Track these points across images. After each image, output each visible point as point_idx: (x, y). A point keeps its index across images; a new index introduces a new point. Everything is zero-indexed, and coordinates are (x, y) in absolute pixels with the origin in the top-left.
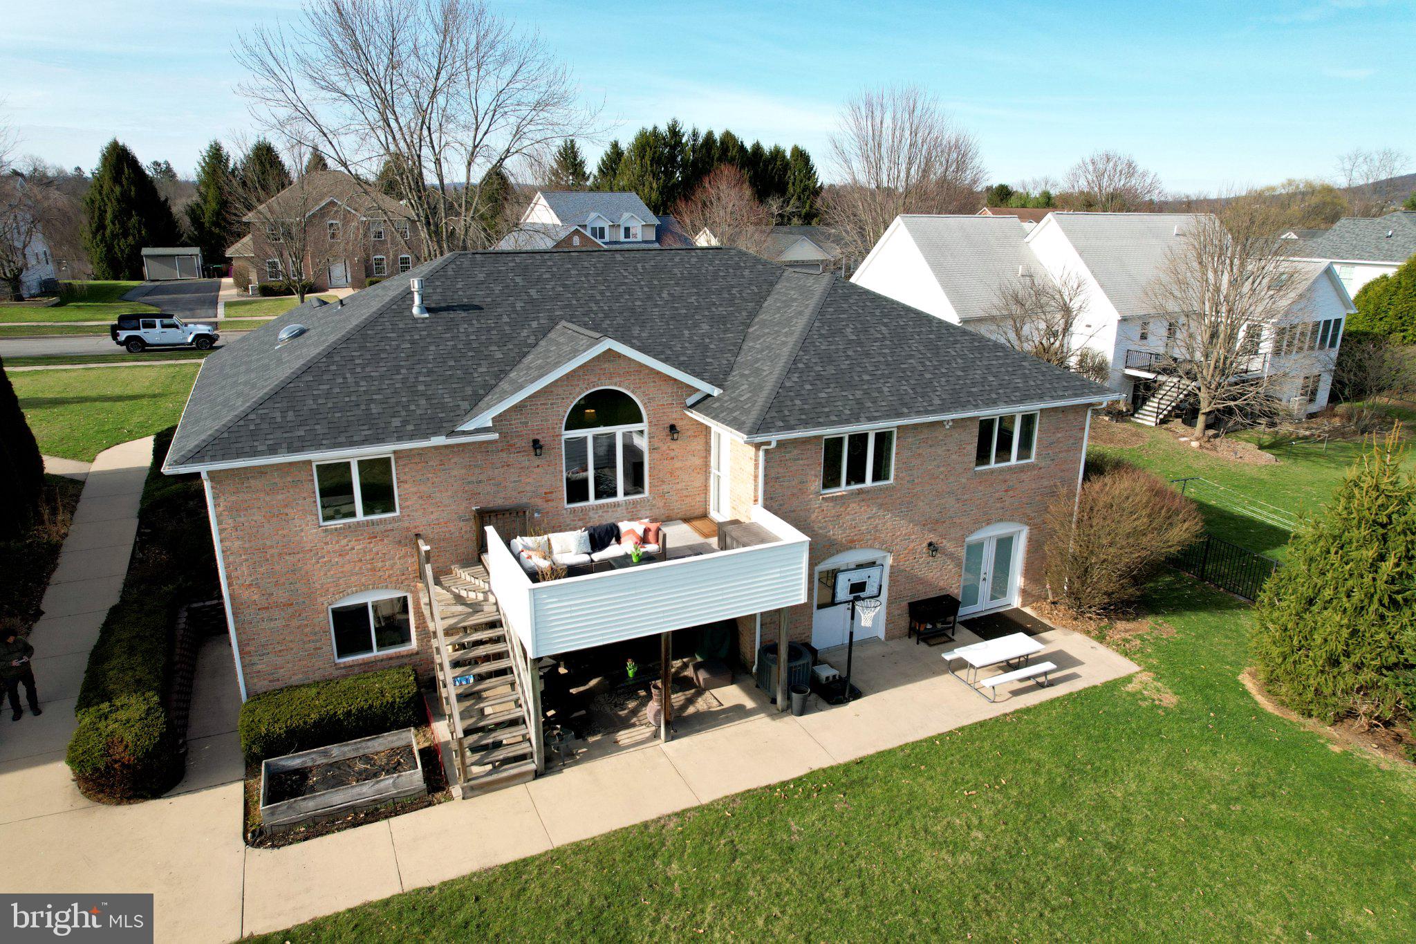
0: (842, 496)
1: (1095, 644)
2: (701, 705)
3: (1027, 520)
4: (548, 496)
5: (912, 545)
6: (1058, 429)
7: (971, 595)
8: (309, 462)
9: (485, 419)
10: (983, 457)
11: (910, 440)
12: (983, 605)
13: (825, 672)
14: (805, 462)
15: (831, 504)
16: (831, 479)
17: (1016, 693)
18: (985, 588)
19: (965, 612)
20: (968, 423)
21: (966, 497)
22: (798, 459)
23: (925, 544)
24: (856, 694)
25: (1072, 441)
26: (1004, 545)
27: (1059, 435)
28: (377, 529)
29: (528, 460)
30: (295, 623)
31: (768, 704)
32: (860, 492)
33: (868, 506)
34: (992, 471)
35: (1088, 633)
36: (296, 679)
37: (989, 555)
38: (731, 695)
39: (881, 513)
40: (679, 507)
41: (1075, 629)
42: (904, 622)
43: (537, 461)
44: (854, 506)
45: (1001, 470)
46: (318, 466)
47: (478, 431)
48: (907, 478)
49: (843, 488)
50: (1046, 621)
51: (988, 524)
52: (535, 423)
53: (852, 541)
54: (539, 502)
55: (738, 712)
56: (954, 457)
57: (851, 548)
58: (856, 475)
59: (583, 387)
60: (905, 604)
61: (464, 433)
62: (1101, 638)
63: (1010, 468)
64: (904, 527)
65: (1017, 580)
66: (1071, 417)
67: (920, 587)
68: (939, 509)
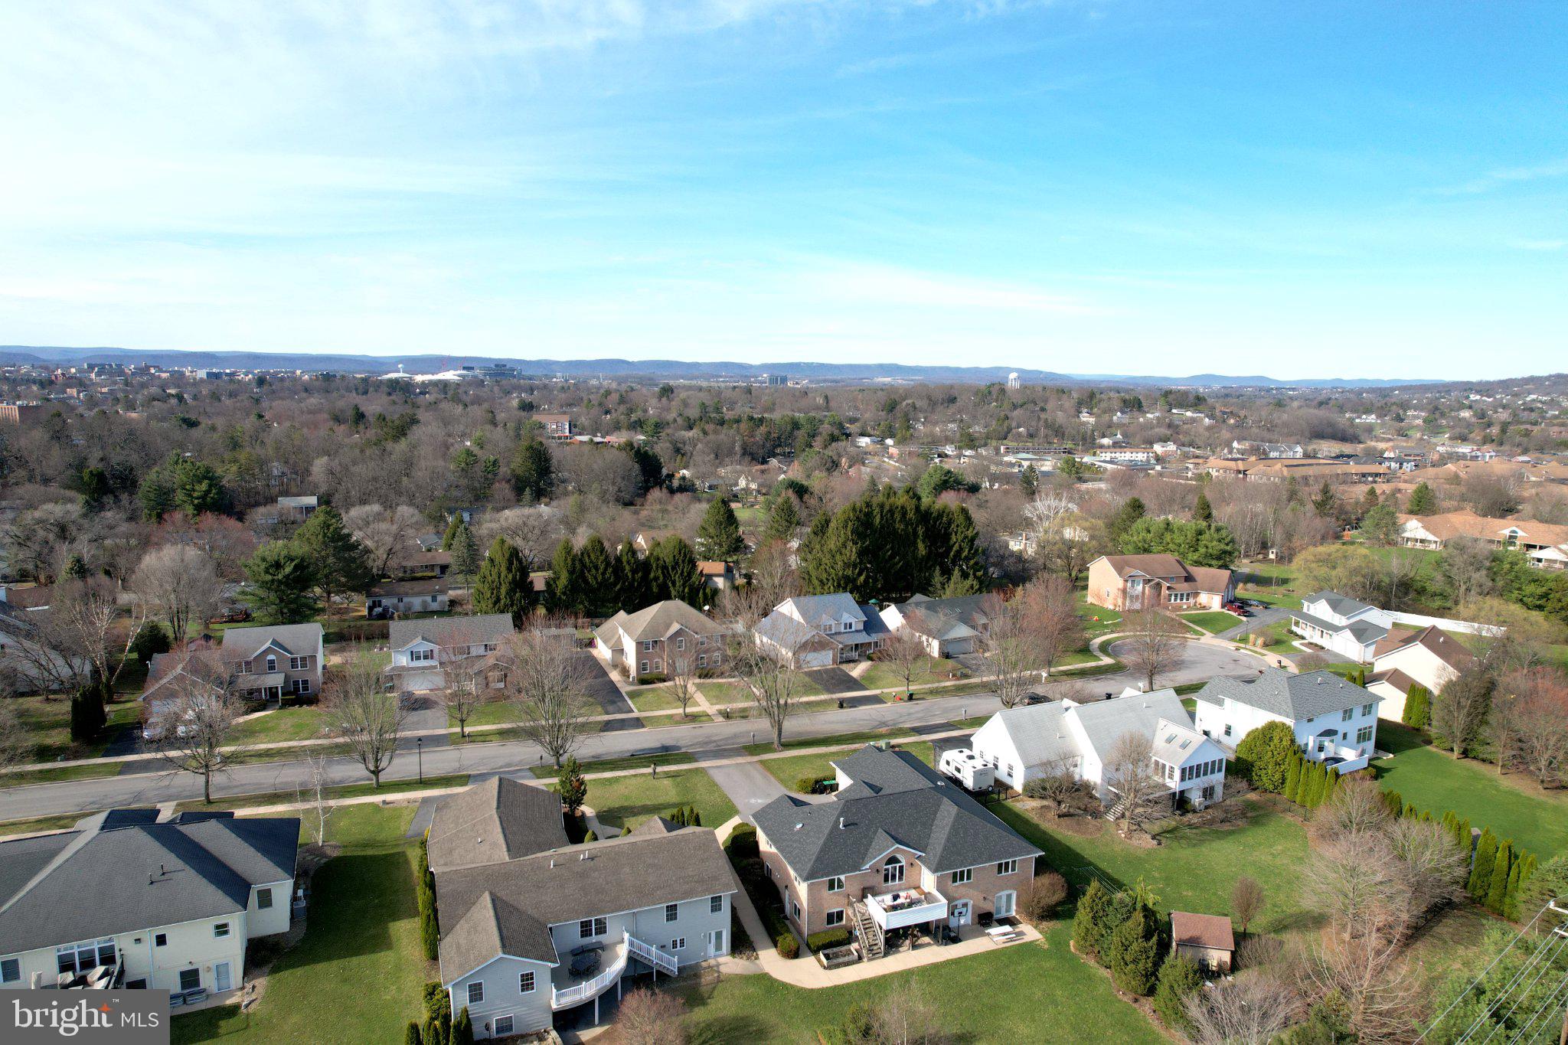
0: (957, 887)
1: (1034, 928)
2: (919, 942)
3: (1015, 889)
5: (978, 898)
6: (1024, 863)
7: (999, 911)
8: (829, 879)
9: (867, 866)
10: (1000, 871)
11: (977, 871)
12: (1003, 914)
13: (952, 934)
14: (947, 878)
15: (954, 888)
16: (955, 881)
17: (1004, 943)
18: (1003, 909)
19: (996, 916)
20: (994, 865)
21: (994, 883)
23: (982, 897)
24: (960, 941)
26: (1009, 897)
27: (1024, 865)
28: (840, 893)
29: (875, 875)
30: (819, 916)
31: (937, 942)
32: (963, 885)
33: (965, 887)
34: (1002, 877)
35: (1032, 924)
36: (817, 932)
37: (1004, 899)
38: (926, 939)
39: (969, 889)
40: (912, 885)
41: (1029, 923)
42: (977, 920)
43: (878, 875)
44: (961, 888)
45: (1006, 876)
47: (865, 869)
48: (977, 881)
49: (958, 885)
50: (1022, 921)
51: (1002, 890)
52: (879, 865)
53: (960, 897)
54: (879, 885)
55: (929, 944)
56: (991, 874)
57: (959, 901)
60: (976, 915)
61: (861, 870)
63: (1008, 875)
64: (975, 892)
65: (1014, 907)
66: (1028, 860)
67: (981, 910)
68: (986, 887)
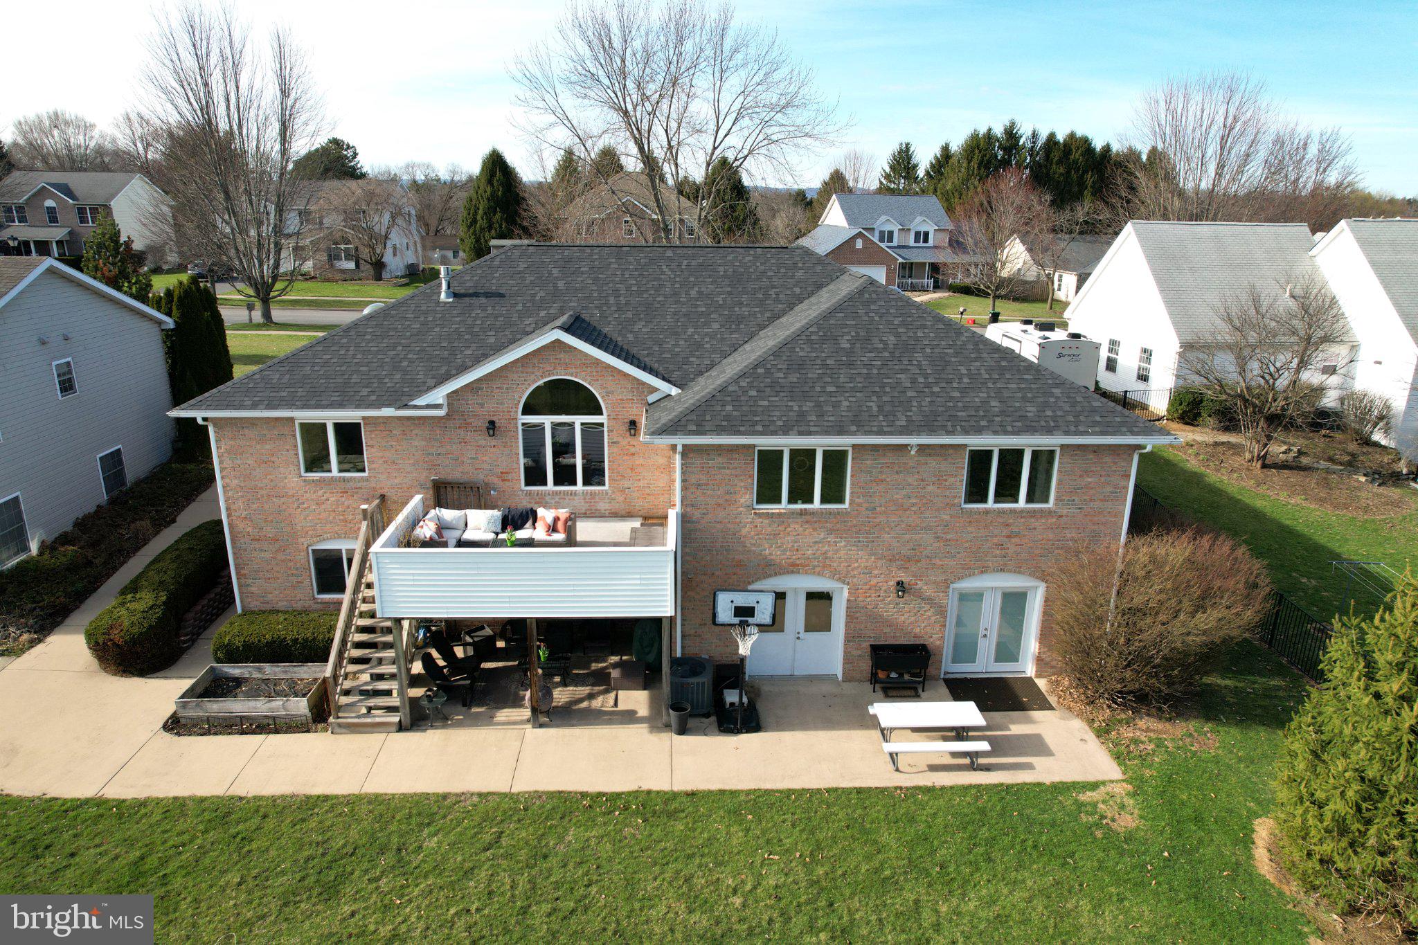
0: (779, 514)
1: (1091, 737)
2: (597, 703)
3: (1043, 576)
4: (503, 476)
5: (874, 581)
6: (1087, 472)
7: (966, 650)
8: (292, 419)
9: (438, 395)
10: (976, 493)
11: (868, 462)
12: (984, 665)
13: (732, 699)
14: (733, 472)
15: (766, 521)
16: (768, 494)
17: (933, 768)
18: (986, 649)
20: (951, 451)
21: (949, 536)
22: (724, 468)
23: (892, 583)
25: (1109, 489)
26: (1014, 603)
27: (1090, 480)
28: (349, 485)
29: (483, 439)
30: (280, 556)
32: (803, 513)
33: (814, 529)
34: (987, 512)
35: (1091, 722)
36: (282, 605)
37: (990, 609)
38: (633, 699)
39: (831, 539)
40: (641, 504)
41: (1080, 715)
42: (866, 665)
43: (493, 442)
44: (795, 527)
45: (1001, 512)
46: (302, 425)
47: (428, 407)
48: (866, 505)
49: (784, 505)
50: (1052, 700)
51: (982, 572)
52: (490, 405)
53: (794, 565)
54: (495, 480)
55: (629, 717)
56: (931, 488)
57: (793, 572)
58: (801, 492)
59: (539, 374)
60: (866, 645)
61: (416, 407)
62: (1102, 733)
63: (1013, 511)
64: (863, 559)
65: (1031, 645)
66: (1108, 459)
67: (887, 630)
68: (911, 545)
